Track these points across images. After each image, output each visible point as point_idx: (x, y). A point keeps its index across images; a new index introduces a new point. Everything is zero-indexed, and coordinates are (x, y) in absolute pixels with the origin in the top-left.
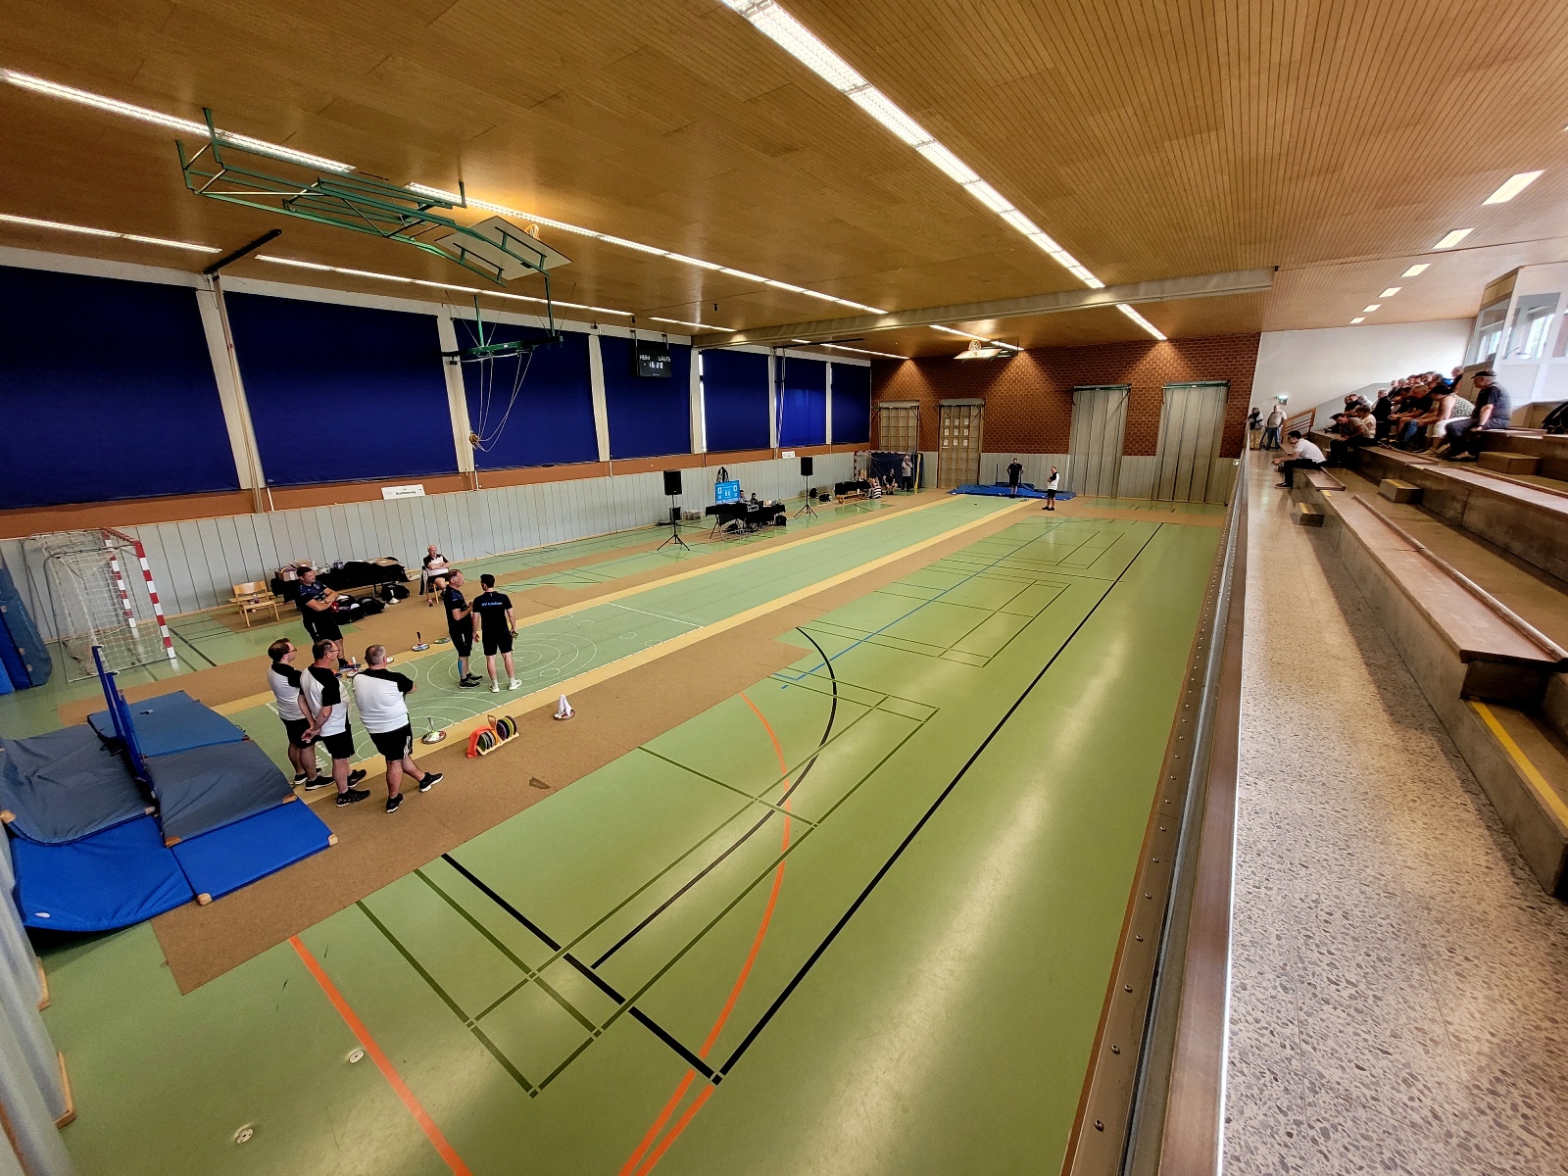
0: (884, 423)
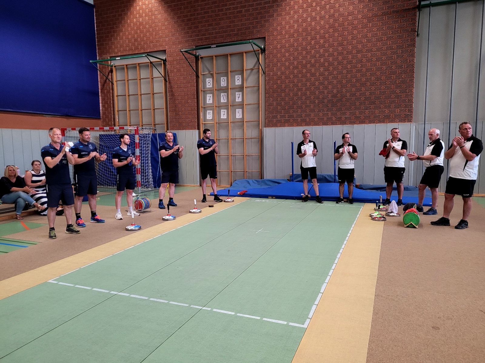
0: (118, 89)
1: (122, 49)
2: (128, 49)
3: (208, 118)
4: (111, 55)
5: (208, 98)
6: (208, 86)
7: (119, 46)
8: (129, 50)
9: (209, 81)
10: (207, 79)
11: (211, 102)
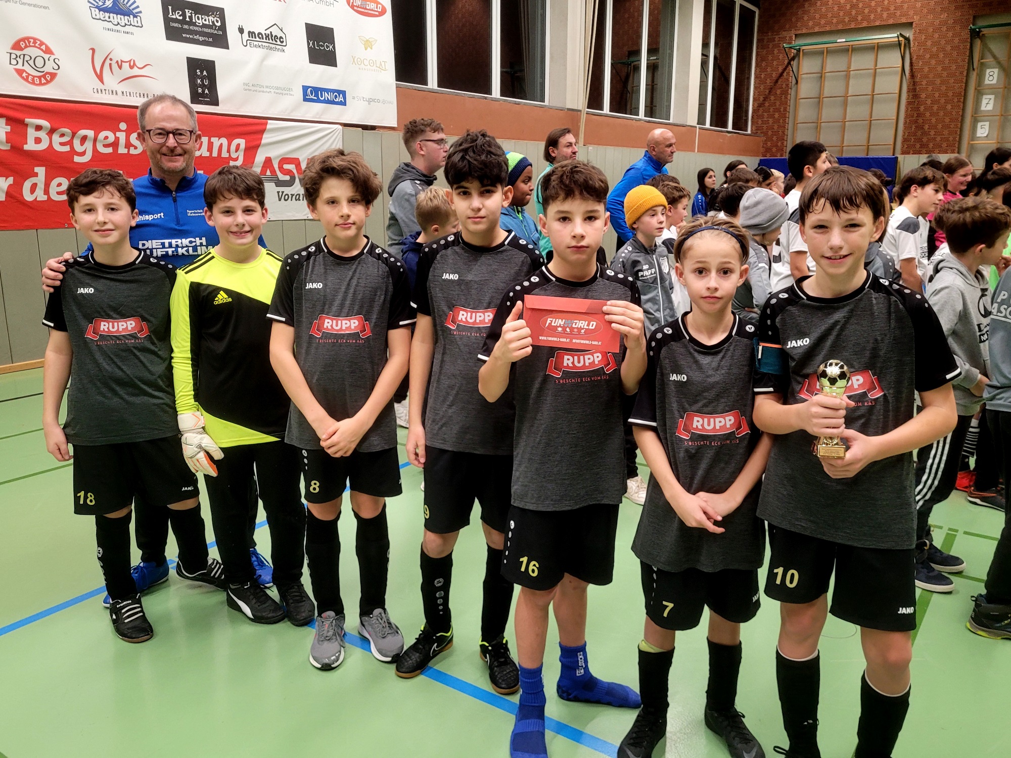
1: (823, 22)
2: (835, 20)
3: (979, 135)
4: (799, 32)
5: (984, 101)
6: (987, 82)
7: (817, 16)
8: (838, 23)
9: (991, 74)
10: (988, 71)
11: (990, 107)
